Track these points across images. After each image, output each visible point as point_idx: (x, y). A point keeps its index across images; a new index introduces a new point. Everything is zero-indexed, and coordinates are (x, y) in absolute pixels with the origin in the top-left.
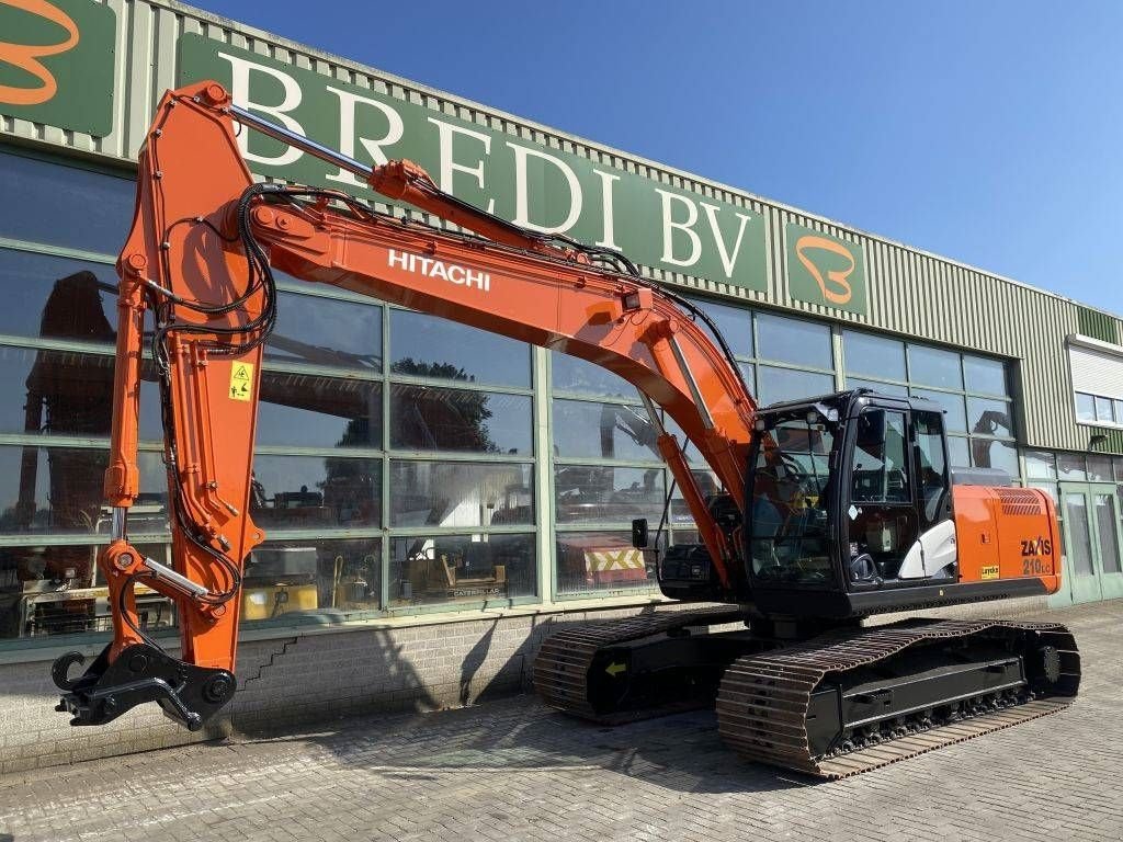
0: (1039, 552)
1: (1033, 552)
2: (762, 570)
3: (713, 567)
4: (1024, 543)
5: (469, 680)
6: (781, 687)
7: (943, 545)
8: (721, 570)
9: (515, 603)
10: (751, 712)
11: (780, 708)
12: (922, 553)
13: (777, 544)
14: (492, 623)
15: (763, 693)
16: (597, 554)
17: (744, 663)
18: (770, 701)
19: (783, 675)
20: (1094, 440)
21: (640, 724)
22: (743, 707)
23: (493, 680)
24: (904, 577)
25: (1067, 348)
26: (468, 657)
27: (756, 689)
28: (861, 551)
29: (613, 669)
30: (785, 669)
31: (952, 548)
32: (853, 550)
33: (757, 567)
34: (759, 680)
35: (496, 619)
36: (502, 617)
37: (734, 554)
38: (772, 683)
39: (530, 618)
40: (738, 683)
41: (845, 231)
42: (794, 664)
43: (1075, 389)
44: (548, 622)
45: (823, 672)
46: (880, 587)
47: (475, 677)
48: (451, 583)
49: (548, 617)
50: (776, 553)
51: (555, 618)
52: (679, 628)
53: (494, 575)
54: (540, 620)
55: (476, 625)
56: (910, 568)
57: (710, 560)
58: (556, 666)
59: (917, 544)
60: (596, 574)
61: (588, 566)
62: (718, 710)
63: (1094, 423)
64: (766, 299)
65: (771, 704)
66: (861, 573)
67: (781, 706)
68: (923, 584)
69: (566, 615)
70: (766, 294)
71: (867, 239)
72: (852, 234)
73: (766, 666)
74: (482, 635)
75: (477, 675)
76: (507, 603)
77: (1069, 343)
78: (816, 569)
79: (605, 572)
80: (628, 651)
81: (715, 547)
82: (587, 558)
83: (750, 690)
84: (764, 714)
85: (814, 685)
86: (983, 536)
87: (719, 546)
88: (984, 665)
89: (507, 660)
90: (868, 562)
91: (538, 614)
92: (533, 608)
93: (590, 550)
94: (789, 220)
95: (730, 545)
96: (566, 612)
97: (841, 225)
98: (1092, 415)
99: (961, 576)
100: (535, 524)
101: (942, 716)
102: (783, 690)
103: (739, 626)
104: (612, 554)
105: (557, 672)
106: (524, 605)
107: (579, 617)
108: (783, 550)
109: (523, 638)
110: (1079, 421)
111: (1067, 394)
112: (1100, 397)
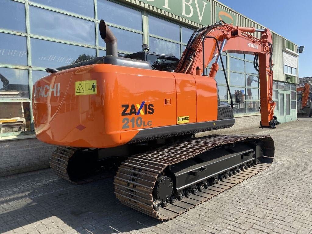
20: (287, 78)
25: (283, 52)
41: (231, 11)
43: (284, 64)
63: (287, 74)
71: (237, 14)
72: (233, 12)
77: (284, 51)
94: (217, 5)
97: (230, 9)
98: (287, 72)
110: (284, 73)
111: (282, 65)
112: (289, 67)
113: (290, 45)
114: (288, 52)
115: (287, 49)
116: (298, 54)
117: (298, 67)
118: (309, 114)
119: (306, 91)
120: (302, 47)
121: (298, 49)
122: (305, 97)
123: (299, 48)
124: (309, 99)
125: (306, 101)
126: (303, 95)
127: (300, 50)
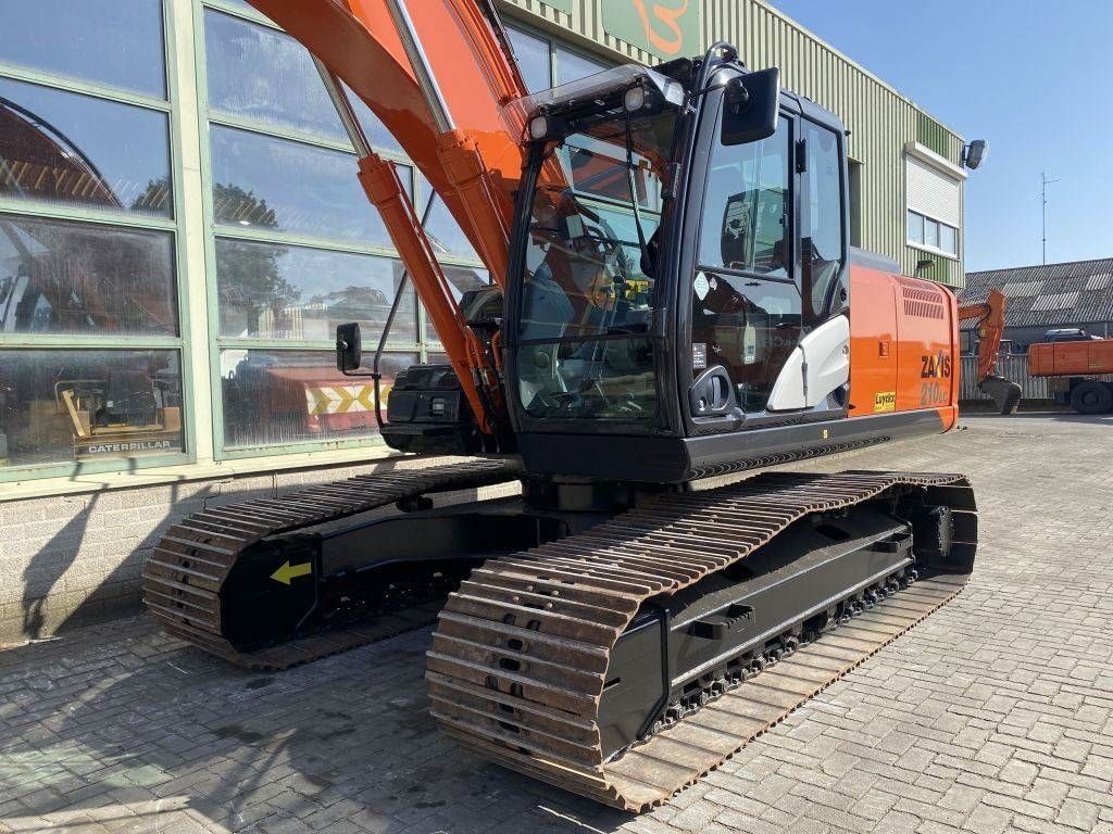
0: (939, 374)
1: (932, 372)
2: (536, 399)
3: (464, 399)
4: (924, 359)
5: (43, 597)
6: (554, 634)
7: (832, 356)
8: (476, 406)
9: (140, 464)
10: (491, 684)
11: (547, 681)
12: (804, 368)
13: (564, 356)
14: (87, 499)
15: (515, 644)
16: (327, 391)
17: (488, 579)
18: (529, 664)
19: (557, 607)
20: (921, 265)
21: (329, 662)
22: (476, 672)
23: (95, 594)
24: (776, 408)
25: (904, 159)
26: (36, 559)
27: (502, 635)
28: (712, 359)
29: (285, 574)
30: (564, 593)
31: (844, 362)
32: (698, 356)
33: (527, 395)
34: (509, 617)
35: (96, 493)
36: (106, 489)
37: (493, 375)
38: (534, 624)
39: (168, 489)
40: (470, 621)
42: (581, 581)
43: (908, 206)
44: (205, 495)
45: (639, 599)
46: (737, 426)
47: (54, 590)
48: (81, 434)
49: (204, 485)
50: (561, 372)
51: (216, 487)
52: (416, 495)
53: (162, 421)
54: (186, 491)
55: (51, 504)
56: (785, 394)
57: (460, 388)
58: (174, 575)
59: (797, 351)
60: (324, 418)
61: (311, 407)
62: (429, 675)
63: (920, 246)
64: (570, 25)
65: (530, 670)
66: (708, 400)
67: (553, 677)
68: (801, 421)
69: (238, 481)
70: (570, 17)
73: (523, 585)
74: (64, 521)
75: (58, 587)
76: (125, 465)
77: (907, 153)
78: (631, 395)
79: (337, 415)
80: (317, 540)
81: (465, 365)
82: (309, 395)
83: (491, 638)
84: (515, 691)
85: (619, 632)
86: (881, 344)
87: (471, 365)
88: (868, 541)
89: (121, 558)
90: (722, 379)
91: (183, 481)
92: (172, 473)
93: (314, 385)
95: (489, 361)
96: (237, 476)
98: (920, 239)
99: (851, 407)
100: (178, 335)
101: (813, 628)
102: (557, 642)
103: (513, 488)
104: (349, 390)
105: (177, 586)
106: (158, 467)
107: (264, 483)
108: (574, 367)
109: (154, 522)
110: (909, 242)
111: (901, 211)
112: (929, 219)
113: (932, 133)
114: (923, 158)
115: (919, 147)
116: (964, 172)
117: (962, 221)
118: (1001, 404)
119: (991, 318)
120: (977, 146)
121: (964, 152)
122: (989, 339)
123: (967, 149)
124: (1002, 346)
125: (990, 354)
126: (983, 333)
127: (971, 157)
